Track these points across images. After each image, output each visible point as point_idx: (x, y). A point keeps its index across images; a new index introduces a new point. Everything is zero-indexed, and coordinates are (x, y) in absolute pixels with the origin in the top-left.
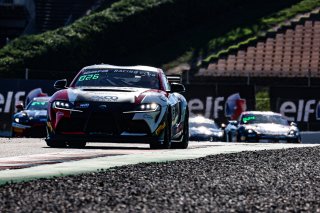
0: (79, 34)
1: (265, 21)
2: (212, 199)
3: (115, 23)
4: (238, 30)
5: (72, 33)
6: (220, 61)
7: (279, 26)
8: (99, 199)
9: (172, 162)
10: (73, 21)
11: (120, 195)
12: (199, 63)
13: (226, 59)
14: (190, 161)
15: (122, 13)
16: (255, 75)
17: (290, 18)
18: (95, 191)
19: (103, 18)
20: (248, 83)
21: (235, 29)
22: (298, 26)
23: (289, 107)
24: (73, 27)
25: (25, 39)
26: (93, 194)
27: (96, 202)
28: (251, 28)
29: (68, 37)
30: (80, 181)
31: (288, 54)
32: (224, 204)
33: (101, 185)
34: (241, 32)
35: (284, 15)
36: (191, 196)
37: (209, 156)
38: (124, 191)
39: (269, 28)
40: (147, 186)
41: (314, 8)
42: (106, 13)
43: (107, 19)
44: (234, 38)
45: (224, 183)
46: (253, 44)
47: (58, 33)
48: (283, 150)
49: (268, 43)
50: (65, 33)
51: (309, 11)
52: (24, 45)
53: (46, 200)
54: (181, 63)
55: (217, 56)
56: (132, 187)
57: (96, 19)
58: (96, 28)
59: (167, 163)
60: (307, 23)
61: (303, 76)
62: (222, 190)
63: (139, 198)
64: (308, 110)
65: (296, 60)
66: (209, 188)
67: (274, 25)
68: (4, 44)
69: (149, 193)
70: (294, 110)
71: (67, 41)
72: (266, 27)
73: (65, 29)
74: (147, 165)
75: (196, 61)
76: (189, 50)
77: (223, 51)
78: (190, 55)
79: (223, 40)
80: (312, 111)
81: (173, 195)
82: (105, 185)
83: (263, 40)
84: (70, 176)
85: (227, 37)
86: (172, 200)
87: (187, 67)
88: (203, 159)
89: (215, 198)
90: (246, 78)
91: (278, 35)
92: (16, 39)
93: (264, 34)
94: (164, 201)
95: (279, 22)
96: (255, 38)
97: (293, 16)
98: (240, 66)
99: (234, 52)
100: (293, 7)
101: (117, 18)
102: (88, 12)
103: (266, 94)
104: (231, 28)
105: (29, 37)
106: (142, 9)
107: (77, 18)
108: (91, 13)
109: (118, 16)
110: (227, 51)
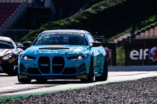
0: (77, 21)
2: (145, 99)
3: (94, 15)
5: (73, 20)
6: (146, 31)
8: (89, 101)
9: (125, 82)
10: (73, 14)
11: (99, 98)
12: (136, 33)
13: (149, 31)
14: (133, 81)
15: (97, 10)
18: (87, 97)
19: (88, 12)
21: (153, 16)
24: (73, 17)
25: (50, 23)
26: (86, 99)
27: (88, 102)
29: (71, 22)
30: (80, 92)
32: (151, 102)
33: (90, 94)
34: (156, 17)
36: (134, 98)
38: (101, 97)
40: (112, 94)
42: (90, 10)
43: (90, 13)
44: (152, 20)
45: (150, 91)
47: (66, 20)
50: (69, 20)
52: (50, 27)
53: (63, 102)
54: (127, 33)
55: (145, 29)
56: (105, 94)
57: (85, 13)
58: (85, 18)
59: (122, 82)
62: (150, 95)
63: (109, 100)
66: (143, 94)
68: (41, 26)
69: (114, 97)
71: (71, 24)
73: (70, 18)
74: (112, 83)
75: (134, 32)
76: (130, 27)
77: (147, 27)
79: (147, 22)
81: (125, 98)
82: (92, 94)
84: (75, 90)
86: (125, 101)
87: (129, 35)
89: (146, 99)
92: (46, 24)
94: (121, 101)
98: (156, 34)
99: (153, 27)
101: (95, 12)
102: (81, 9)
104: (151, 15)
105: (52, 23)
106: (107, 7)
107: (76, 13)
110: (149, 26)
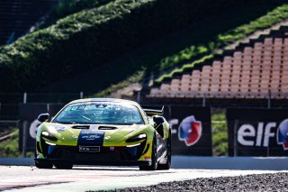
0: (23, 54)
1: (222, 38)
3: (61, 41)
4: (193, 48)
5: (15, 52)
6: (174, 81)
7: (237, 44)
9: (122, 190)
10: (16, 39)
12: (151, 84)
13: (180, 79)
14: (141, 189)
15: (68, 30)
16: (212, 96)
17: (248, 35)
19: (47, 35)
20: (204, 105)
21: (189, 47)
22: (257, 44)
23: (247, 131)
24: (16, 45)
28: (207, 46)
29: (10, 56)
31: (246, 73)
34: (196, 50)
35: (242, 32)
37: (161, 184)
39: (226, 45)
41: (274, 24)
43: (52, 36)
44: (188, 56)
46: (209, 62)
48: (241, 177)
49: (225, 62)
50: (6, 51)
51: (269, 27)
54: (132, 82)
55: (170, 75)
57: (40, 36)
58: (40, 47)
60: (267, 40)
61: (263, 97)
64: (268, 134)
65: (255, 80)
67: (231, 43)
70: (252, 133)
71: (9, 60)
72: (223, 45)
73: (7, 47)
75: (147, 81)
77: (177, 70)
78: (141, 74)
79: (176, 59)
80: (273, 135)
83: (220, 58)
85: (180, 55)
87: (138, 88)
88: (155, 186)
90: (201, 99)
91: (236, 54)
93: (220, 52)
95: (236, 40)
96: (211, 56)
97: (252, 33)
98: (195, 87)
99: (189, 71)
100: (252, 23)
101: (62, 35)
102: (32, 29)
103: (223, 116)
104: (185, 46)
106: (89, 25)
107: (20, 36)
108: (35, 30)
109: (64, 33)
110: (181, 70)
